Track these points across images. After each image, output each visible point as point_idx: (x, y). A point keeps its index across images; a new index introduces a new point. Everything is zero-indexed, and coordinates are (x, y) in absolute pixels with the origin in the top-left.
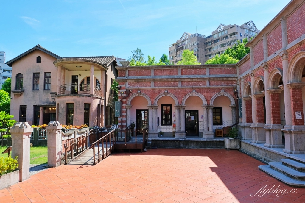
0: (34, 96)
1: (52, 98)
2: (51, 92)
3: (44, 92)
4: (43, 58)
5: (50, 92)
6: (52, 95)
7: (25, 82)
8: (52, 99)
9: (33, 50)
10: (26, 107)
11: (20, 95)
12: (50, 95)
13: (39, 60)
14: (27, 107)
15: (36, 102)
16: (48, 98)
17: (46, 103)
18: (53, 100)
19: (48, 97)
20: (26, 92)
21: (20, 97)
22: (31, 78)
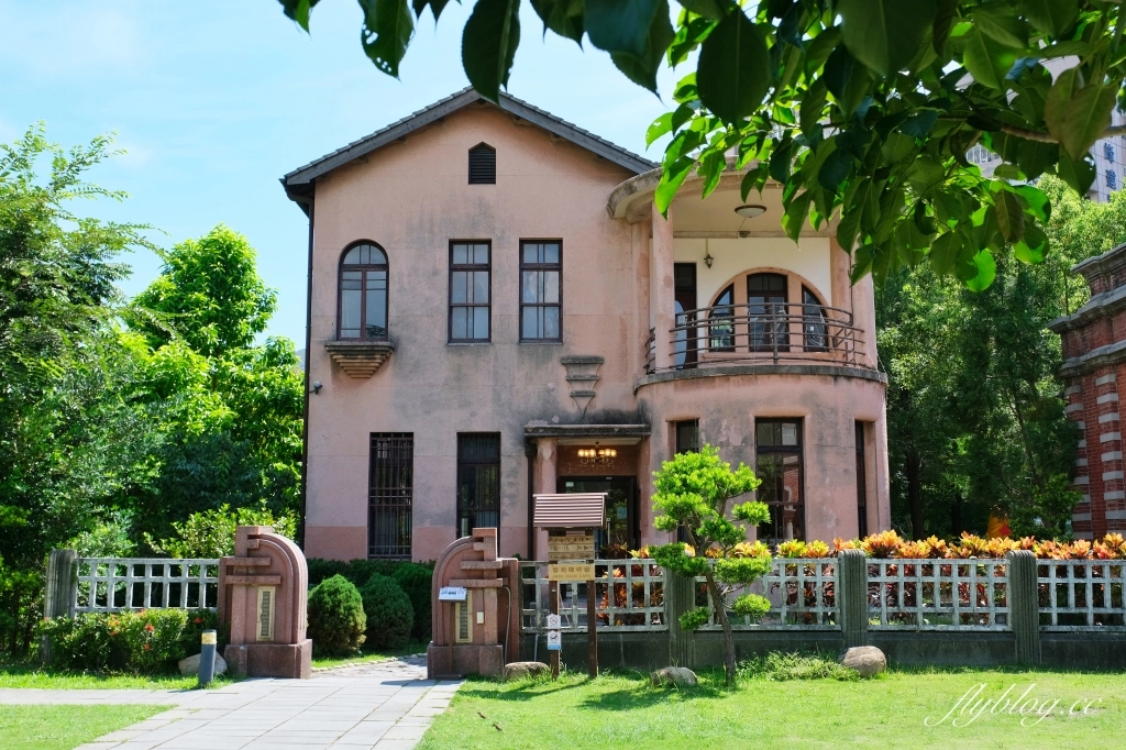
0: (459, 377)
1: (578, 387)
2: (564, 354)
3: (521, 353)
4: (511, 157)
5: (558, 353)
6: (575, 372)
7: (399, 291)
8: (576, 395)
9: (458, 104)
10: (411, 443)
11: (375, 371)
12: (562, 372)
13: (482, 166)
14: (416, 440)
15: (473, 414)
16: (549, 391)
17: (540, 418)
18: (583, 402)
19: (551, 385)
20: (410, 351)
21: (368, 382)
22: (435, 273)
